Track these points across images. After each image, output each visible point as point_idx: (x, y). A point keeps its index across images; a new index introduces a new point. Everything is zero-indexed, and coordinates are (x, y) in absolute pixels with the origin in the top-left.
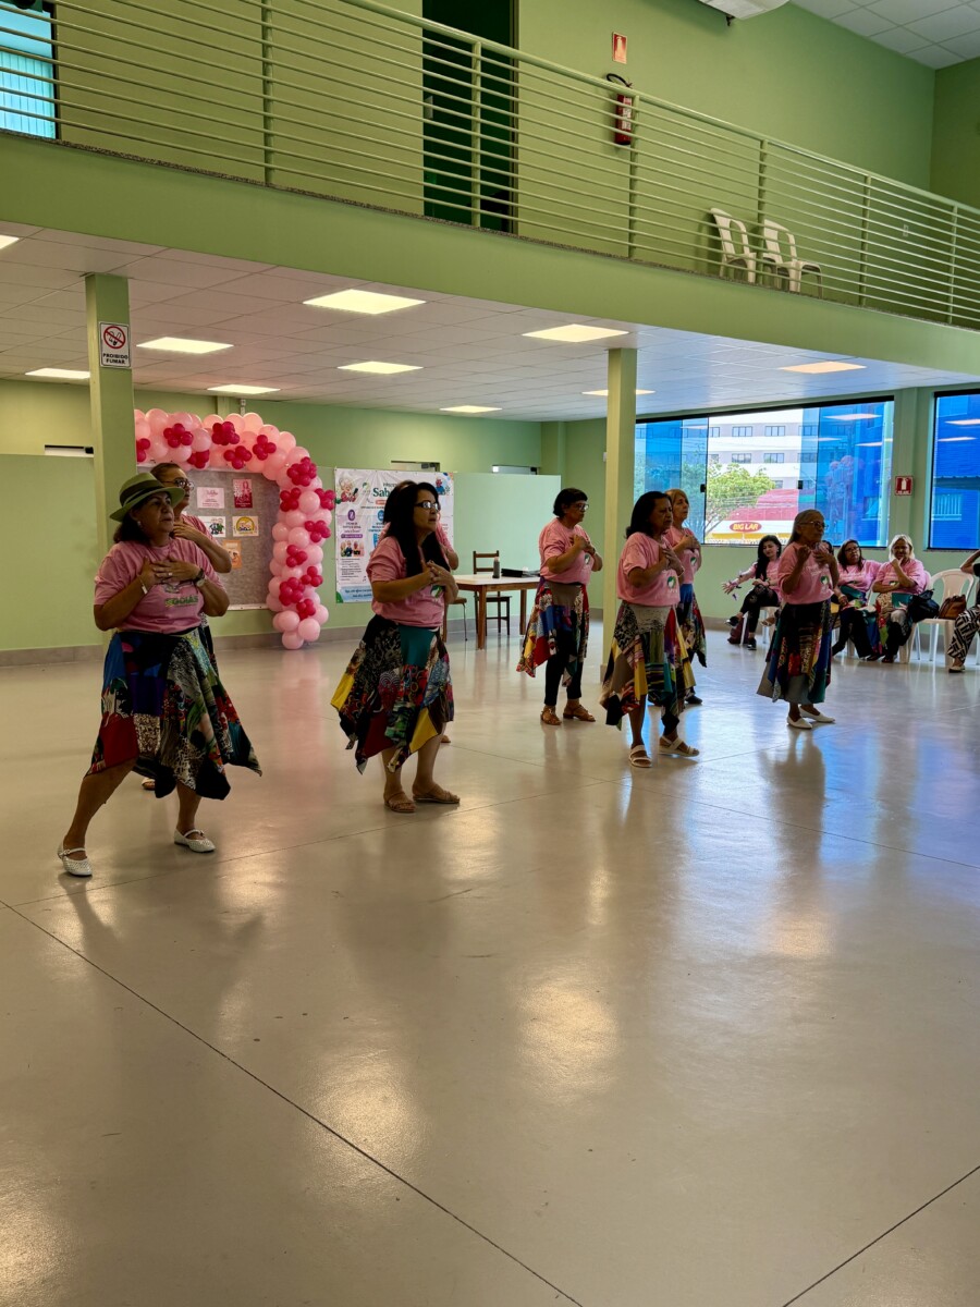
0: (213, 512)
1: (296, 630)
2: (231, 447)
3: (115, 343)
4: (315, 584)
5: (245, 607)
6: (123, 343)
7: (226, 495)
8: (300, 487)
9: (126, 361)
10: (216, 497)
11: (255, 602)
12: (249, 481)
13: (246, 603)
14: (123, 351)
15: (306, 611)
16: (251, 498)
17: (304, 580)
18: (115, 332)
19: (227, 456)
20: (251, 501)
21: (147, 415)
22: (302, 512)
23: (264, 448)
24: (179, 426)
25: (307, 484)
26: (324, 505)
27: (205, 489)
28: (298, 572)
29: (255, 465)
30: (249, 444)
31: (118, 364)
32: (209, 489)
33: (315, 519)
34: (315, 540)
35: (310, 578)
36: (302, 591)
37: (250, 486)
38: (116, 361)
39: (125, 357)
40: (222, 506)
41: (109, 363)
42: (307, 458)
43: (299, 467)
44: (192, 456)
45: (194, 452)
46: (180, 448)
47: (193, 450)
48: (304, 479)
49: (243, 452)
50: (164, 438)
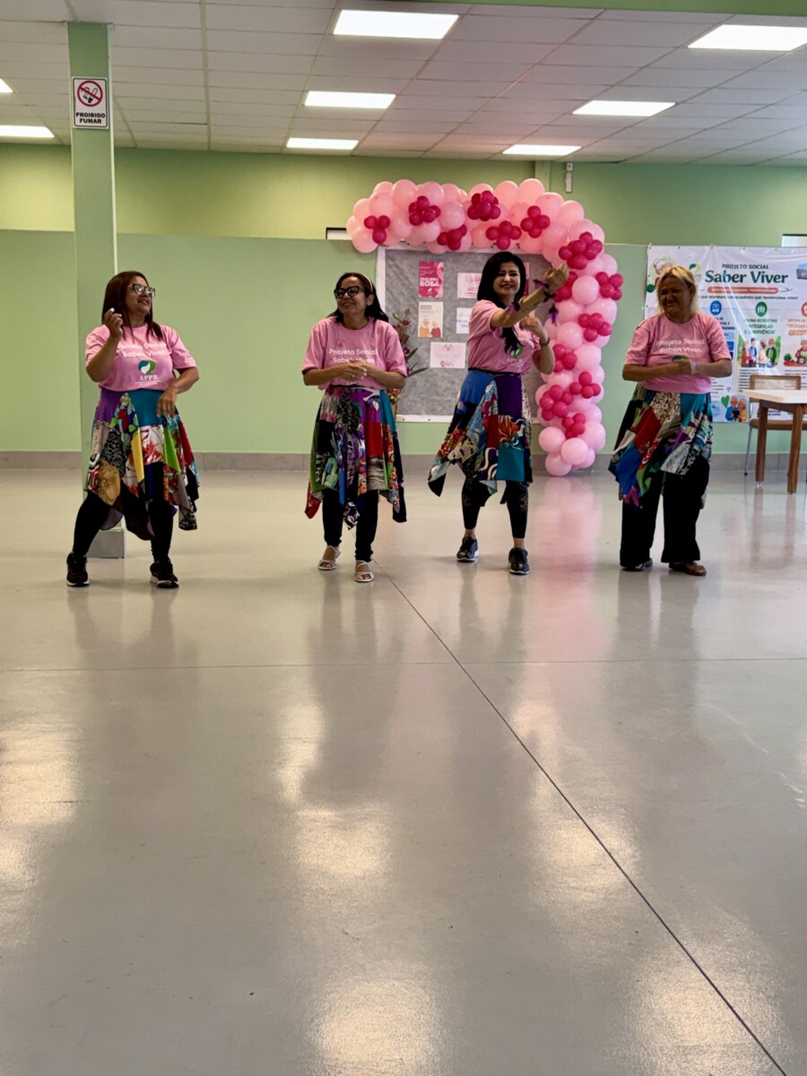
1: (558, 452)
2: (495, 222)
3: (90, 100)
4: (586, 396)
6: (100, 100)
8: (574, 270)
9: (104, 120)
14: (100, 109)
15: (573, 429)
17: (572, 390)
18: (91, 87)
19: (489, 235)
21: (394, 186)
22: (577, 303)
23: (536, 222)
24: (422, 199)
25: (582, 267)
26: (604, 294)
27: (467, 274)
28: (565, 379)
29: (528, 244)
30: (518, 218)
31: (95, 124)
32: (473, 276)
33: (590, 311)
34: (588, 339)
35: (580, 387)
36: (568, 403)
38: (90, 121)
39: (103, 115)
41: (83, 123)
42: (588, 234)
43: (573, 246)
44: (442, 235)
45: (444, 231)
46: (425, 226)
47: (442, 227)
48: (582, 260)
49: (508, 229)
50: (406, 215)
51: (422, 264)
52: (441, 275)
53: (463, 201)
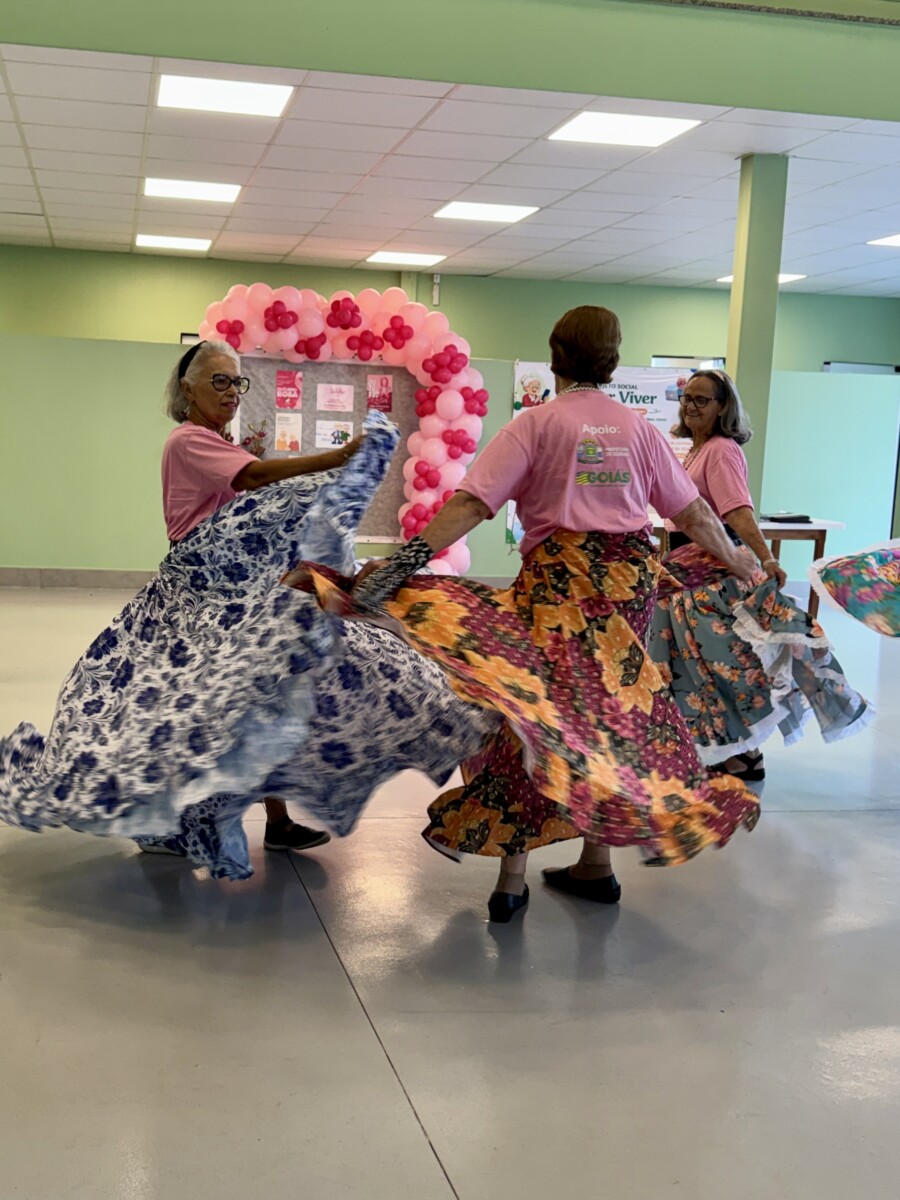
0: (337, 416)
2: (356, 331)
5: (373, 539)
7: (357, 395)
8: (438, 384)
10: (342, 398)
11: (388, 535)
12: (390, 377)
13: (377, 534)
16: (390, 399)
19: (350, 344)
20: (390, 404)
21: (249, 289)
22: (441, 418)
23: (399, 333)
24: (278, 304)
25: (446, 381)
27: (328, 386)
28: (429, 498)
29: (391, 355)
30: (380, 327)
32: (334, 387)
33: (455, 427)
37: (390, 384)
40: (350, 408)
42: (452, 347)
43: (436, 359)
44: (299, 342)
45: (302, 338)
46: (282, 333)
47: (300, 335)
48: (446, 373)
49: (369, 338)
50: (261, 319)
51: (280, 373)
52: (300, 385)
53: (322, 308)
